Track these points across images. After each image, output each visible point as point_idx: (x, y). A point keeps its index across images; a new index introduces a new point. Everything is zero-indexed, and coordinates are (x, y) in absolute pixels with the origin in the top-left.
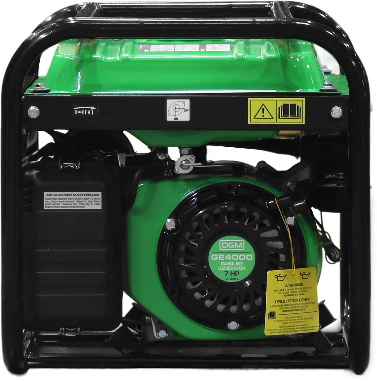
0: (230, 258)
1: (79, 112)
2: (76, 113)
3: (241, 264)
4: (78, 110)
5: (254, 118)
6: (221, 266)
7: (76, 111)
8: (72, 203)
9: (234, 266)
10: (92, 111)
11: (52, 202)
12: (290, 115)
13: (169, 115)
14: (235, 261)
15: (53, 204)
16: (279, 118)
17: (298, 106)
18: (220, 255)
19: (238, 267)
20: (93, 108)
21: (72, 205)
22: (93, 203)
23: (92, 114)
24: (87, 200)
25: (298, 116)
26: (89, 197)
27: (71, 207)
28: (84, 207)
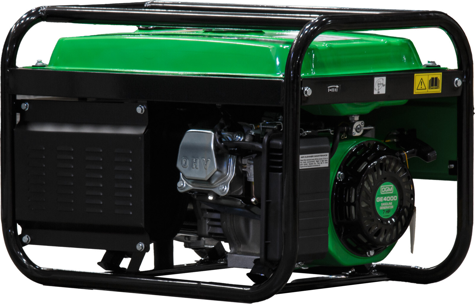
0: (386, 200)
1: (330, 90)
2: (329, 91)
3: (391, 203)
4: (331, 88)
5: (417, 89)
6: (382, 206)
7: (329, 89)
8: (314, 163)
9: (387, 206)
10: (337, 89)
11: (304, 162)
12: (435, 86)
13: (375, 89)
14: (388, 202)
15: (304, 165)
16: (429, 89)
17: (438, 79)
18: (381, 198)
19: (390, 206)
20: (337, 87)
21: (314, 165)
22: (324, 162)
23: (337, 91)
24: (321, 160)
25: (438, 87)
26: (322, 157)
27: (313, 166)
28: (319, 165)
